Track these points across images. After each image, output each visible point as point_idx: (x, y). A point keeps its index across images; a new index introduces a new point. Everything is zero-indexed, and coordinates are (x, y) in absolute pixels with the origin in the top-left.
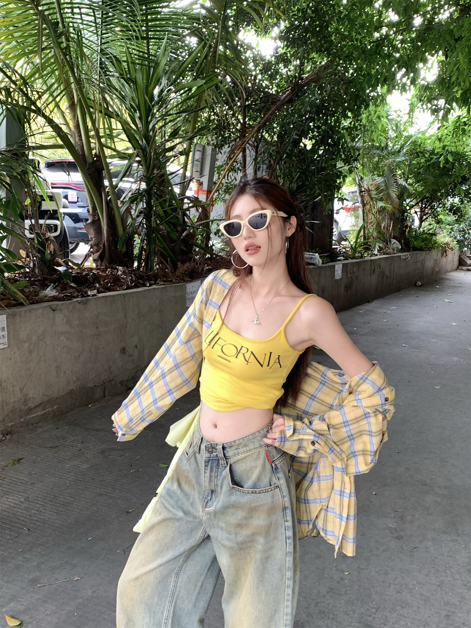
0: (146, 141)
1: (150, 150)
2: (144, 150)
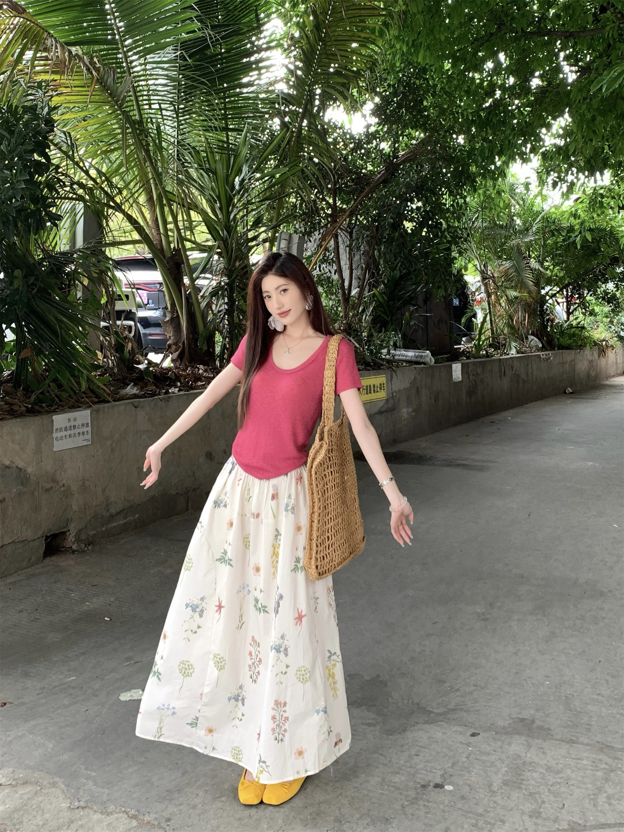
0: (227, 231)
1: (231, 241)
2: (225, 241)
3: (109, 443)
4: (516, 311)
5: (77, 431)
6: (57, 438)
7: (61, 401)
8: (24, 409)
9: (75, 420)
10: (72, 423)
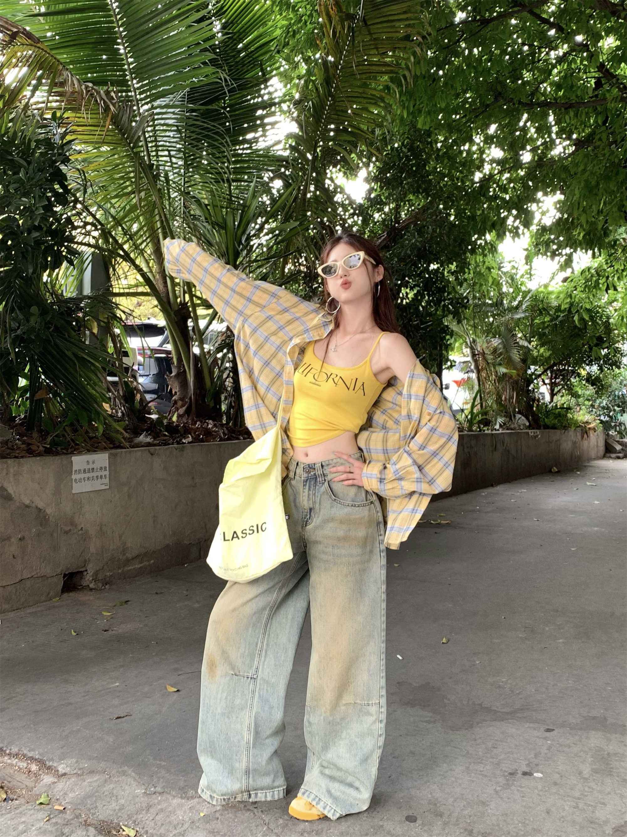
3: (126, 489)
4: (504, 389)
5: (95, 474)
6: (76, 480)
7: (77, 445)
8: (41, 449)
9: (93, 462)
10: (91, 466)
